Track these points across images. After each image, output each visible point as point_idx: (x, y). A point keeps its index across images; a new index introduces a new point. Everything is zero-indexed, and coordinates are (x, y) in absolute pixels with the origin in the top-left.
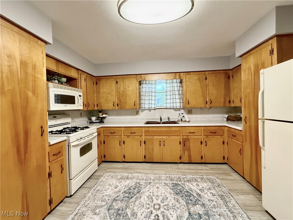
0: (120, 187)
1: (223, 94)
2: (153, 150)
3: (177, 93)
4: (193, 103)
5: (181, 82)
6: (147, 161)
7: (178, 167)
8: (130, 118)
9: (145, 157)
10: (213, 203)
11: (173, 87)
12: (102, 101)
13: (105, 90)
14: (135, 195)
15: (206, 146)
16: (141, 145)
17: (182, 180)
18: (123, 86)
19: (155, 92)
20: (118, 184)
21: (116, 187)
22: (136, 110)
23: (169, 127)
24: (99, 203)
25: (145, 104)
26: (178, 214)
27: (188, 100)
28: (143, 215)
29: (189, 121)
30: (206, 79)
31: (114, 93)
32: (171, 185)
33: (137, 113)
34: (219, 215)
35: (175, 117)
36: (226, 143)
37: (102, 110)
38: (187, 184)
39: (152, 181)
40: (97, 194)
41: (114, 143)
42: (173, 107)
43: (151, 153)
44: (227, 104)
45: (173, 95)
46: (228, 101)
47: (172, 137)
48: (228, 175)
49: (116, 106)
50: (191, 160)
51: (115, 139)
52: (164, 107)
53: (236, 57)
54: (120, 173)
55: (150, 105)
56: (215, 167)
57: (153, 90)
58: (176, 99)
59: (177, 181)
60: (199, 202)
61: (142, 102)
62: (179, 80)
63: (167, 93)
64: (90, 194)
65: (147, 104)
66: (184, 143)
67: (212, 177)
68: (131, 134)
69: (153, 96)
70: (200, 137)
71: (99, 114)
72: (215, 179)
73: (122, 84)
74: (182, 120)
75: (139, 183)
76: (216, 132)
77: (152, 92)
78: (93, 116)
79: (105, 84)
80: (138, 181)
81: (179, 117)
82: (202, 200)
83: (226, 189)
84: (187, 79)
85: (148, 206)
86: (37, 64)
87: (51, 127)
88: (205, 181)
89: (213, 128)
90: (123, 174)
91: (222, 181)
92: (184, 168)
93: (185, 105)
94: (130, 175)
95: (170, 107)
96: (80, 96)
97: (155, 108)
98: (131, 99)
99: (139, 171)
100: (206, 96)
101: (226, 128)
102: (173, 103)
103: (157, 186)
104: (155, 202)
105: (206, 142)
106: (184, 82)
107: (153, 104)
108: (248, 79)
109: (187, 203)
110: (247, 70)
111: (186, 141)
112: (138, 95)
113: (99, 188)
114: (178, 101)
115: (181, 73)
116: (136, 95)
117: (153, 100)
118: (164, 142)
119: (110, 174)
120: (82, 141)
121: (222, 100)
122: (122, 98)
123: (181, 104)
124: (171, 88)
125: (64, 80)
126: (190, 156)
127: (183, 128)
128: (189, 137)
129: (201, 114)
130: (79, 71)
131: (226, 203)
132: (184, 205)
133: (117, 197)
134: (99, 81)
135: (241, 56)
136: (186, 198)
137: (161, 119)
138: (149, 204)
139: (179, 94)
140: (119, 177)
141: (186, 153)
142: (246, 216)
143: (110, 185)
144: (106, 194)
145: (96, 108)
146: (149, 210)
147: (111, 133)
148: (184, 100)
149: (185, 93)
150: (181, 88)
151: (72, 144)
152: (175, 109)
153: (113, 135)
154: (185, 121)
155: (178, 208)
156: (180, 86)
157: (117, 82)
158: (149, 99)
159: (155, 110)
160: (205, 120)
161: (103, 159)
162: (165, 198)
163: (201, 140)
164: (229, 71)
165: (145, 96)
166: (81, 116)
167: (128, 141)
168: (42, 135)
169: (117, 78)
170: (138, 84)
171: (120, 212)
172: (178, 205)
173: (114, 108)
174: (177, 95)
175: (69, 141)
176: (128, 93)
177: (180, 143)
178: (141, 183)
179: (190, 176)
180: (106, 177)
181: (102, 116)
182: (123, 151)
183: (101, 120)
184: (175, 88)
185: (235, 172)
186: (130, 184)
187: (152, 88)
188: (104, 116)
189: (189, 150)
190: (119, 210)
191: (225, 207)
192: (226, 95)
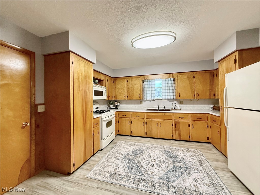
0: (130, 149)
1: (209, 89)
2: (152, 129)
3: (171, 88)
4: (183, 96)
5: (174, 80)
6: (148, 136)
7: (170, 142)
8: (136, 106)
9: (146, 133)
10: (192, 163)
11: (168, 84)
12: (117, 94)
13: (119, 87)
14: (139, 154)
15: (193, 128)
16: (143, 125)
17: (172, 149)
18: (131, 84)
19: (154, 88)
20: (128, 147)
21: (128, 149)
22: (140, 101)
23: (164, 113)
24: (118, 155)
25: (146, 96)
26: (166, 165)
27: (179, 94)
28: (145, 163)
29: (180, 110)
30: (194, 77)
31: (125, 88)
32: (164, 152)
33: (141, 103)
34: (195, 169)
35: (169, 106)
36: (209, 127)
37: (117, 100)
38: (176, 152)
39: (150, 148)
40: (116, 151)
41: (125, 122)
42: (168, 98)
43: (151, 131)
44: (212, 97)
45: (168, 89)
46: (213, 95)
47: (166, 120)
48: (210, 150)
49: (127, 97)
50: (181, 139)
51: (126, 120)
52: (161, 99)
53: (215, 62)
54: (129, 142)
55: (151, 97)
56: (200, 145)
57: (153, 86)
58: (170, 92)
59: (169, 149)
60: (182, 162)
61: (145, 94)
62: (173, 79)
63: (163, 88)
64: (112, 150)
65: (148, 96)
66: (176, 125)
67: (195, 150)
68: (137, 117)
69: (153, 90)
70: (188, 121)
71: (115, 103)
72: (198, 152)
73: (131, 82)
74: (174, 108)
75: (142, 148)
76: (201, 118)
77: (152, 88)
78: (111, 104)
79: (119, 83)
80: (141, 147)
81: (172, 106)
82: (184, 161)
83: (205, 157)
84: (179, 78)
85: (148, 160)
86: (90, 75)
87: (94, 109)
88: (189, 152)
89: (199, 115)
90: (131, 143)
91: (203, 153)
92: (175, 143)
93: (177, 97)
94: (136, 144)
95: (166, 99)
96: (105, 91)
97: (154, 99)
98: (136, 93)
99: (142, 142)
100: (194, 90)
101: (210, 116)
102: (168, 95)
103: (154, 151)
104: (152, 158)
105: (193, 125)
106: (176, 80)
107: (153, 96)
108: (223, 78)
109: (174, 161)
110: (222, 72)
111: (177, 124)
112: (142, 89)
113: (117, 148)
114: (172, 94)
115: (173, 74)
116: (140, 90)
117: (153, 93)
118: (160, 123)
119: (123, 142)
120: (108, 118)
121: (208, 94)
122: (131, 92)
123: (174, 96)
124: (167, 84)
125: (97, 81)
126: (180, 135)
127: (174, 114)
128: (179, 121)
129: (190, 104)
130: (105, 75)
131: (202, 164)
132: (171, 162)
133: (129, 153)
134: (116, 80)
135: (218, 62)
136: (174, 159)
137: (158, 107)
138: (148, 159)
139: (172, 89)
140: (129, 144)
141: (177, 133)
142: (214, 172)
143: (123, 147)
144: (122, 151)
145: (113, 99)
146: (148, 161)
147: (123, 115)
148: (176, 93)
149: (177, 88)
150: (174, 84)
151: (103, 119)
152: (170, 100)
153: (124, 117)
154: (177, 109)
155: (167, 163)
156: (173, 83)
157: (127, 81)
158: (150, 93)
159: (154, 100)
160: (194, 109)
161: (118, 133)
162: (159, 157)
163: (188, 124)
164: (213, 71)
165: (147, 90)
166: (104, 104)
167: (135, 122)
168: (91, 112)
169: (127, 78)
170: (142, 82)
171: (131, 160)
172: (167, 161)
173: (125, 99)
174: (171, 89)
175: (102, 117)
176: (134, 89)
177: (172, 125)
178: (143, 148)
179: (178, 148)
180: (121, 143)
181: (117, 104)
182: (131, 129)
183: (116, 107)
184: (170, 84)
185: (216, 148)
186: (136, 148)
187: (152, 85)
188: (118, 104)
189: (179, 130)
190: (130, 159)
191: (200, 166)
192: (211, 90)
